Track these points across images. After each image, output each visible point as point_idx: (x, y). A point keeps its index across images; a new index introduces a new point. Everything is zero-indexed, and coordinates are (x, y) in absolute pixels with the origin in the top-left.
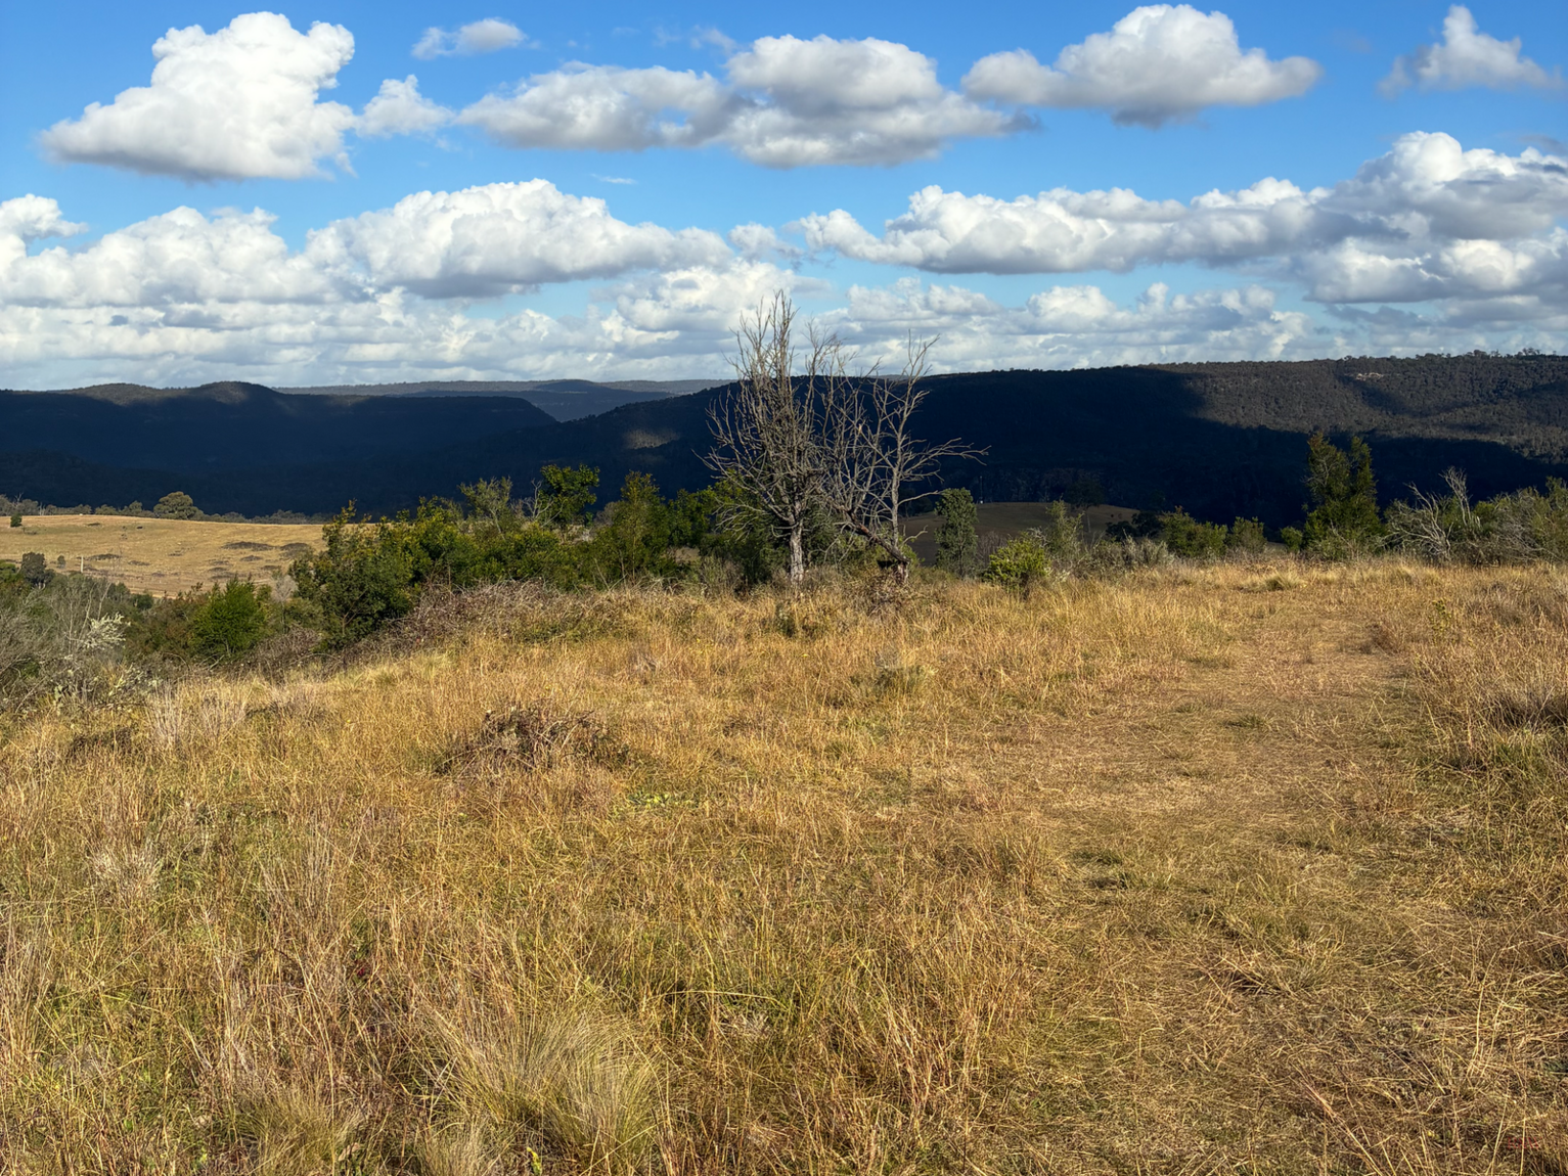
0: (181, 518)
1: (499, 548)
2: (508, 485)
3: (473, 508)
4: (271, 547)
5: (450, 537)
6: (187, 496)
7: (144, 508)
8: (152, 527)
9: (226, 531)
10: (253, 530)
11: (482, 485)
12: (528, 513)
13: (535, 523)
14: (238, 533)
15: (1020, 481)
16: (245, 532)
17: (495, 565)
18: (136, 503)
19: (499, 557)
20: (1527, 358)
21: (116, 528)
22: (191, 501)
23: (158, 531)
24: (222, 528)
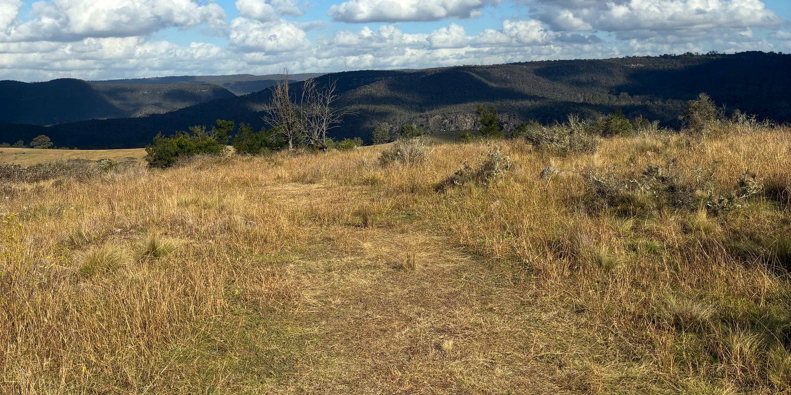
0: (44, 148)
1: (200, 146)
2: (204, 128)
3: (193, 134)
4: (91, 161)
5: (186, 142)
6: (47, 137)
7: (24, 144)
8: (30, 153)
9: (69, 154)
10: (82, 153)
11: (196, 127)
12: (210, 136)
13: (211, 138)
14: (75, 155)
15: (467, 120)
16: (78, 154)
17: (199, 150)
18: (20, 141)
19: (200, 148)
20: (712, 55)
21: (12, 154)
22: (49, 140)
23: (33, 155)
24: (67, 152)
